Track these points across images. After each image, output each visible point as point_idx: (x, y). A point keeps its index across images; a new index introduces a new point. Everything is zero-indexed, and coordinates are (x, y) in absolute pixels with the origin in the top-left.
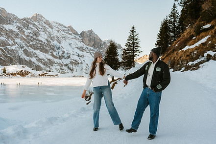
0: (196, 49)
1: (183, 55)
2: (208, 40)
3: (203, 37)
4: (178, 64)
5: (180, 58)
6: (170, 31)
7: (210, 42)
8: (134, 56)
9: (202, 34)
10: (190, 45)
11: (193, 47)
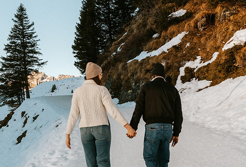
0: (164, 58)
1: (138, 70)
2: (184, 40)
3: (173, 35)
4: (129, 88)
5: (133, 75)
6: (101, 20)
7: (188, 45)
8: (27, 73)
9: (172, 29)
10: (150, 50)
11: (156, 53)
